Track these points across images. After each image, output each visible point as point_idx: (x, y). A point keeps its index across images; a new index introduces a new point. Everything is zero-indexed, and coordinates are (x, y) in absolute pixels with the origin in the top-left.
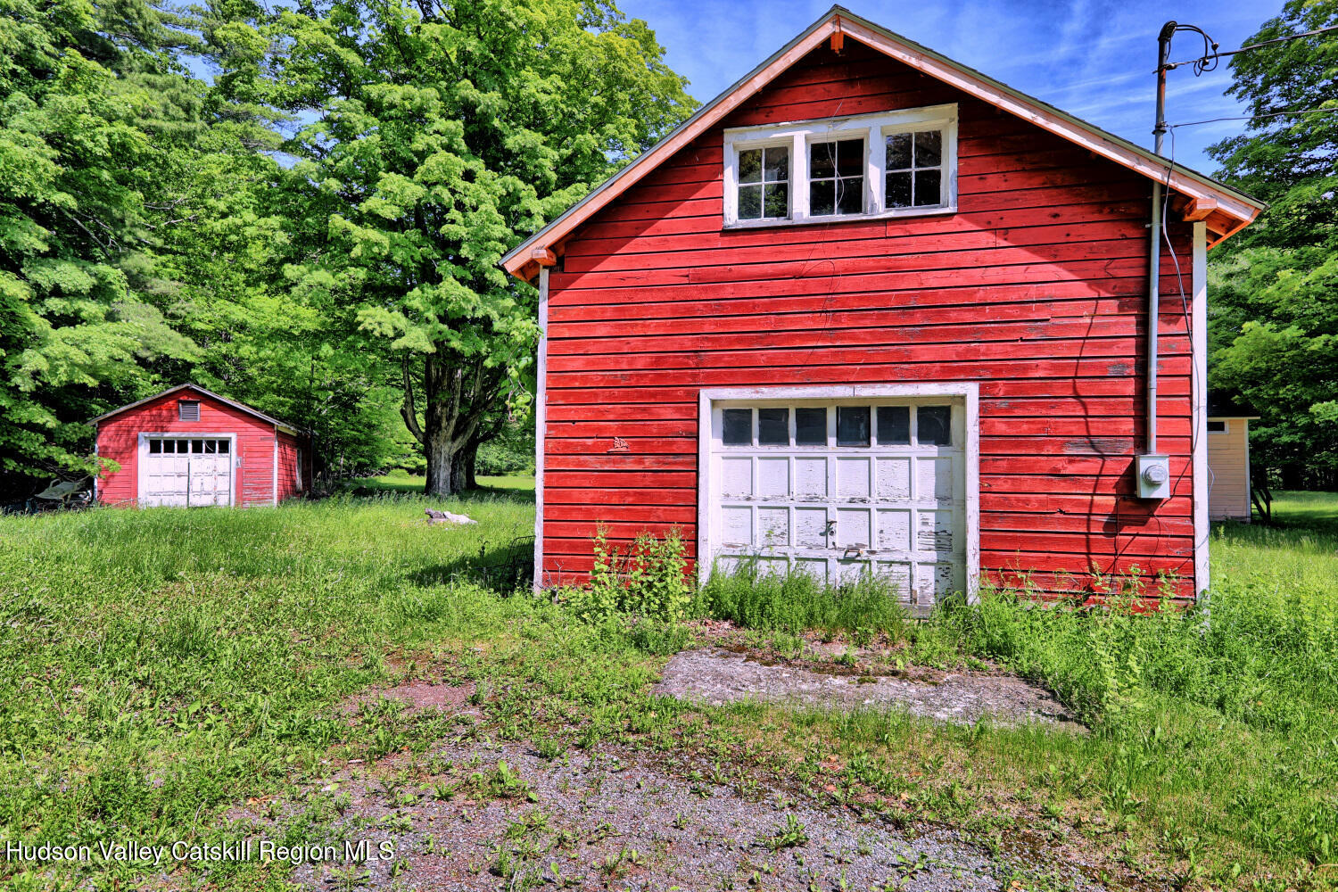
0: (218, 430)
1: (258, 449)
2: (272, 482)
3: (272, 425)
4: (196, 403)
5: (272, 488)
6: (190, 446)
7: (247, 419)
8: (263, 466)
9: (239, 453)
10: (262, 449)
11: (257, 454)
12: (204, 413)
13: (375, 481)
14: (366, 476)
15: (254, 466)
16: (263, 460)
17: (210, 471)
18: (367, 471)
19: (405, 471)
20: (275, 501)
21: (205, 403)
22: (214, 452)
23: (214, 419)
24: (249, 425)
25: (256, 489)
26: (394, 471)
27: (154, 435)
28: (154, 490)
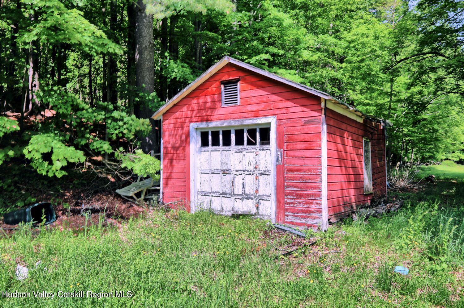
0: (257, 114)
1: (302, 137)
2: (319, 188)
3: (318, 99)
4: (235, 82)
5: (319, 195)
6: (233, 137)
7: (288, 95)
8: (308, 162)
9: (280, 145)
10: (306, 137)
11: (299, 146)
12: (244, 94)
13: (434, 168)
14: (427, 165)
15: (297, 162)
16: (308, 153)
17: (251, 168)
18: (428, 162)
19: (453, 162)
20: (325, 215)
21: (245, 81)
22: (255, 144)
23: (254, 100)
24: (289, 104)
25: (299, 196)
26: (444, 161)
27: (203, 125)
28: (206, 189)
